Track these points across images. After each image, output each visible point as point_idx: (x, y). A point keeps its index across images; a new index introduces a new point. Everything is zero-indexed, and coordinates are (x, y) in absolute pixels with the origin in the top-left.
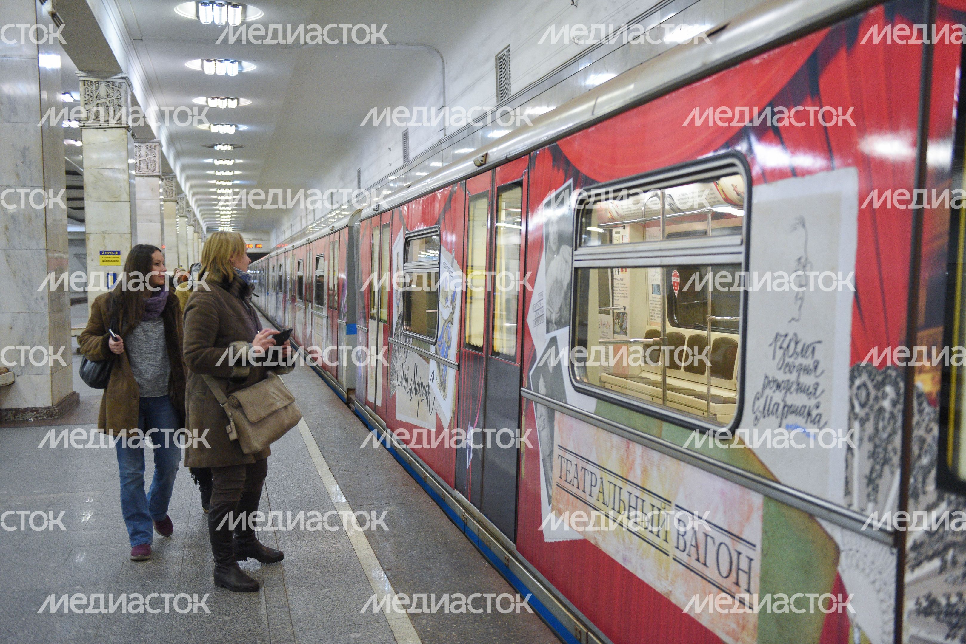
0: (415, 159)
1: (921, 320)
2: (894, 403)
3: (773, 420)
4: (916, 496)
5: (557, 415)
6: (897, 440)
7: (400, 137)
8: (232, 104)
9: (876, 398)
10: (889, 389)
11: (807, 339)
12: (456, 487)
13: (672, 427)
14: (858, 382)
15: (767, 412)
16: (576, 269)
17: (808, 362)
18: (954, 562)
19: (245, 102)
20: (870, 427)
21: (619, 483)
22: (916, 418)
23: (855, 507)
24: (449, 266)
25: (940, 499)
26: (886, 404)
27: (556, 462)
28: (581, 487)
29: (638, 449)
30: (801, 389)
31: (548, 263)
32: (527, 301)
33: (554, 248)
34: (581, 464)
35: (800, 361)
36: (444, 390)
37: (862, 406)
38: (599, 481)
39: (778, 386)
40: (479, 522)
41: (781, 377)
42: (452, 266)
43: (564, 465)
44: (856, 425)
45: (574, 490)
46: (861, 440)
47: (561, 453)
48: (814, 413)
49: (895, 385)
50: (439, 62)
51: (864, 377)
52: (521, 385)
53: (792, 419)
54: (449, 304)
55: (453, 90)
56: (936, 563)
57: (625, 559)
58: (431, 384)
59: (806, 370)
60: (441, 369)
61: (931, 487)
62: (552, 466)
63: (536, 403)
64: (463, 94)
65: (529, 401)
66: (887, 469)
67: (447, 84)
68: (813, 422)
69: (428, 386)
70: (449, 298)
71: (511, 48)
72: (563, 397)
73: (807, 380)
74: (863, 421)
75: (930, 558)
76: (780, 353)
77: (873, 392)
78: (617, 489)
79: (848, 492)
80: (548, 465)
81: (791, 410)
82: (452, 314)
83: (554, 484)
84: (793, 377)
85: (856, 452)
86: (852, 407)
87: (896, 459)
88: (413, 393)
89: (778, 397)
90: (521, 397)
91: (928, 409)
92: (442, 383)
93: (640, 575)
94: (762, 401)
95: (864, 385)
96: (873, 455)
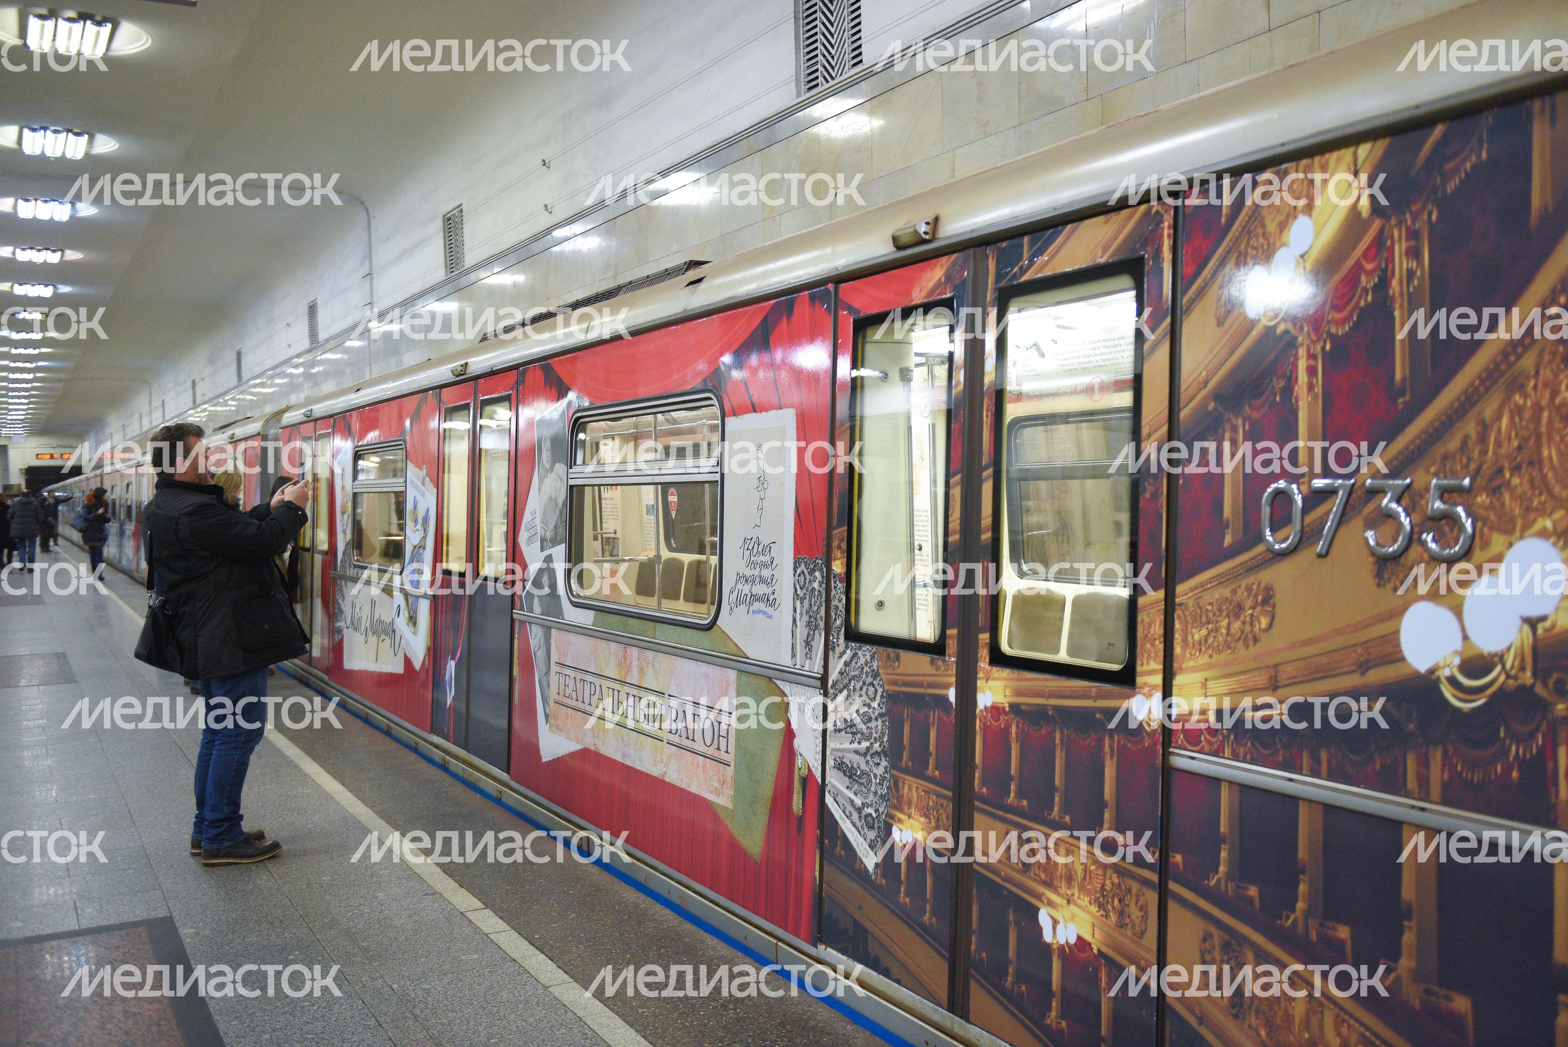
0: (328, 340)
1: (835, 523)
2: (821, 583)
3: (743, 608)
4: (833, 649)
5: (554, 632)
6: (823, 609)
7: (304, 309)
8: (53, 258)
9: (810, 581)
10: (817, 574)
11: (765, 541)
12: (433, 731)
13: (665, 626)
14: (799, 571)
15: (739, 602)
16: (572, 487)
17: (767, 559)
18: (854, 690)
19: (72, 255)
20: (806, 603)
21: (617, 686)
22: (833, 593)
23: (798, 666)
24: (419, 484)
25: (847, 647)
26: (816, 585)
27: (554, 678)
28: (580, 699)
29: (634, 652)
30: (763, 581)
31: (541, 481)
32: (517, 520)
33: (548, 466)
34: (580, 675)
35: (762, 558)
36: (415, 624)
37: (801, 588)
38: (598, 688)
39: (747, 580)
40: (464, 762)
41: (748, 572)
42: (423, 484)
43: (562, 680)
44: (798, 603)
45: (573, 703)
46: (801, 614)
47: (558, 669)
48: (771, 599)
49: (821, 570)
50: (363, 215)
51: (803, 566)
52: (513, 607)
53: (757, 605)
54: (419, 526)
55: (384, 253)
56: (845, 692)
57: (624, 756)
58: (397, 620)
59: (765, 565)
60: (410, 602)
61: (842, 640)
62: (549, 685)
63: (530, 623)
64: (398, 259)
65: (523, 623)
66: (817, 632)
67: (374, 245)
68: (771, 606)
69: (393, 622)
70: (420, 521)
71: (464, 207)
72: (559, 613)
73: (767, 573)
74: (802, 600)
75: (841, 691)
76: (747, 553)
77: (808, 577)
78: (616, 692)
79: (794, 655)
80: (545, 684)
81: (755, 598)
82: (424, 538)
83: (551, 702)
84: (756, 572)
85: (798, 623)
86: (796, 590)
87: (822, 625)
88: (370, 635)
89: (746, 589)
90: (513, 621)
91: (840, 585)
92: (411, 618)
93: (638, 766)
94: (735, 593)
95: (803, 572)
96: (808, 624)
